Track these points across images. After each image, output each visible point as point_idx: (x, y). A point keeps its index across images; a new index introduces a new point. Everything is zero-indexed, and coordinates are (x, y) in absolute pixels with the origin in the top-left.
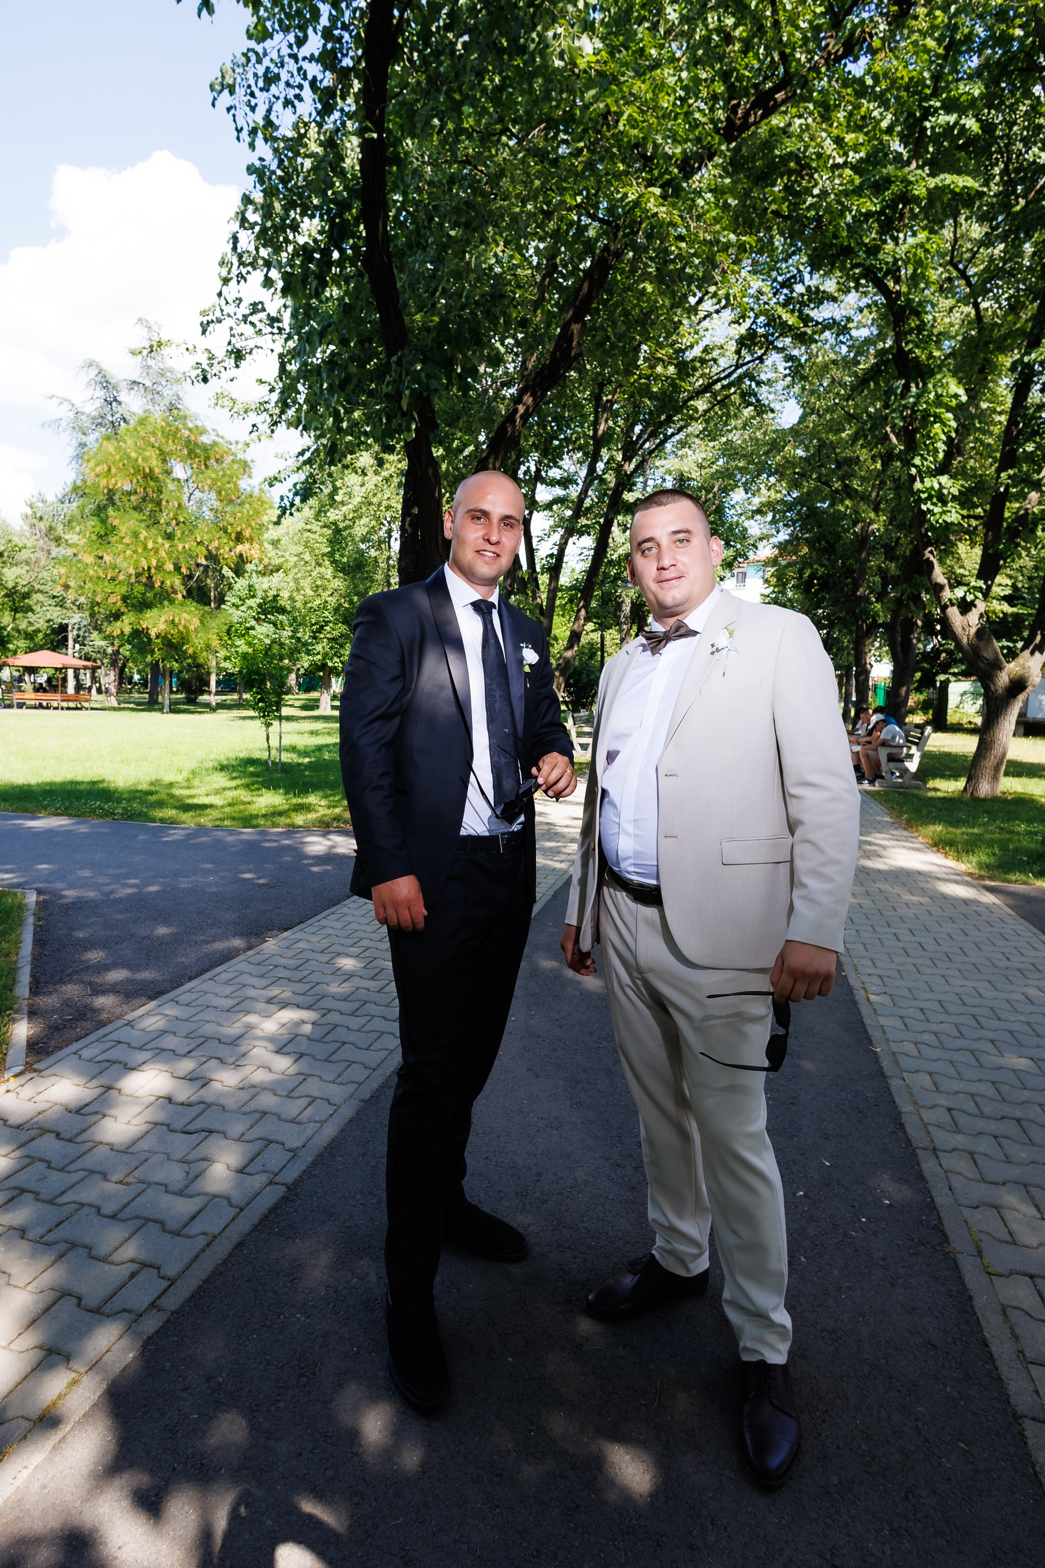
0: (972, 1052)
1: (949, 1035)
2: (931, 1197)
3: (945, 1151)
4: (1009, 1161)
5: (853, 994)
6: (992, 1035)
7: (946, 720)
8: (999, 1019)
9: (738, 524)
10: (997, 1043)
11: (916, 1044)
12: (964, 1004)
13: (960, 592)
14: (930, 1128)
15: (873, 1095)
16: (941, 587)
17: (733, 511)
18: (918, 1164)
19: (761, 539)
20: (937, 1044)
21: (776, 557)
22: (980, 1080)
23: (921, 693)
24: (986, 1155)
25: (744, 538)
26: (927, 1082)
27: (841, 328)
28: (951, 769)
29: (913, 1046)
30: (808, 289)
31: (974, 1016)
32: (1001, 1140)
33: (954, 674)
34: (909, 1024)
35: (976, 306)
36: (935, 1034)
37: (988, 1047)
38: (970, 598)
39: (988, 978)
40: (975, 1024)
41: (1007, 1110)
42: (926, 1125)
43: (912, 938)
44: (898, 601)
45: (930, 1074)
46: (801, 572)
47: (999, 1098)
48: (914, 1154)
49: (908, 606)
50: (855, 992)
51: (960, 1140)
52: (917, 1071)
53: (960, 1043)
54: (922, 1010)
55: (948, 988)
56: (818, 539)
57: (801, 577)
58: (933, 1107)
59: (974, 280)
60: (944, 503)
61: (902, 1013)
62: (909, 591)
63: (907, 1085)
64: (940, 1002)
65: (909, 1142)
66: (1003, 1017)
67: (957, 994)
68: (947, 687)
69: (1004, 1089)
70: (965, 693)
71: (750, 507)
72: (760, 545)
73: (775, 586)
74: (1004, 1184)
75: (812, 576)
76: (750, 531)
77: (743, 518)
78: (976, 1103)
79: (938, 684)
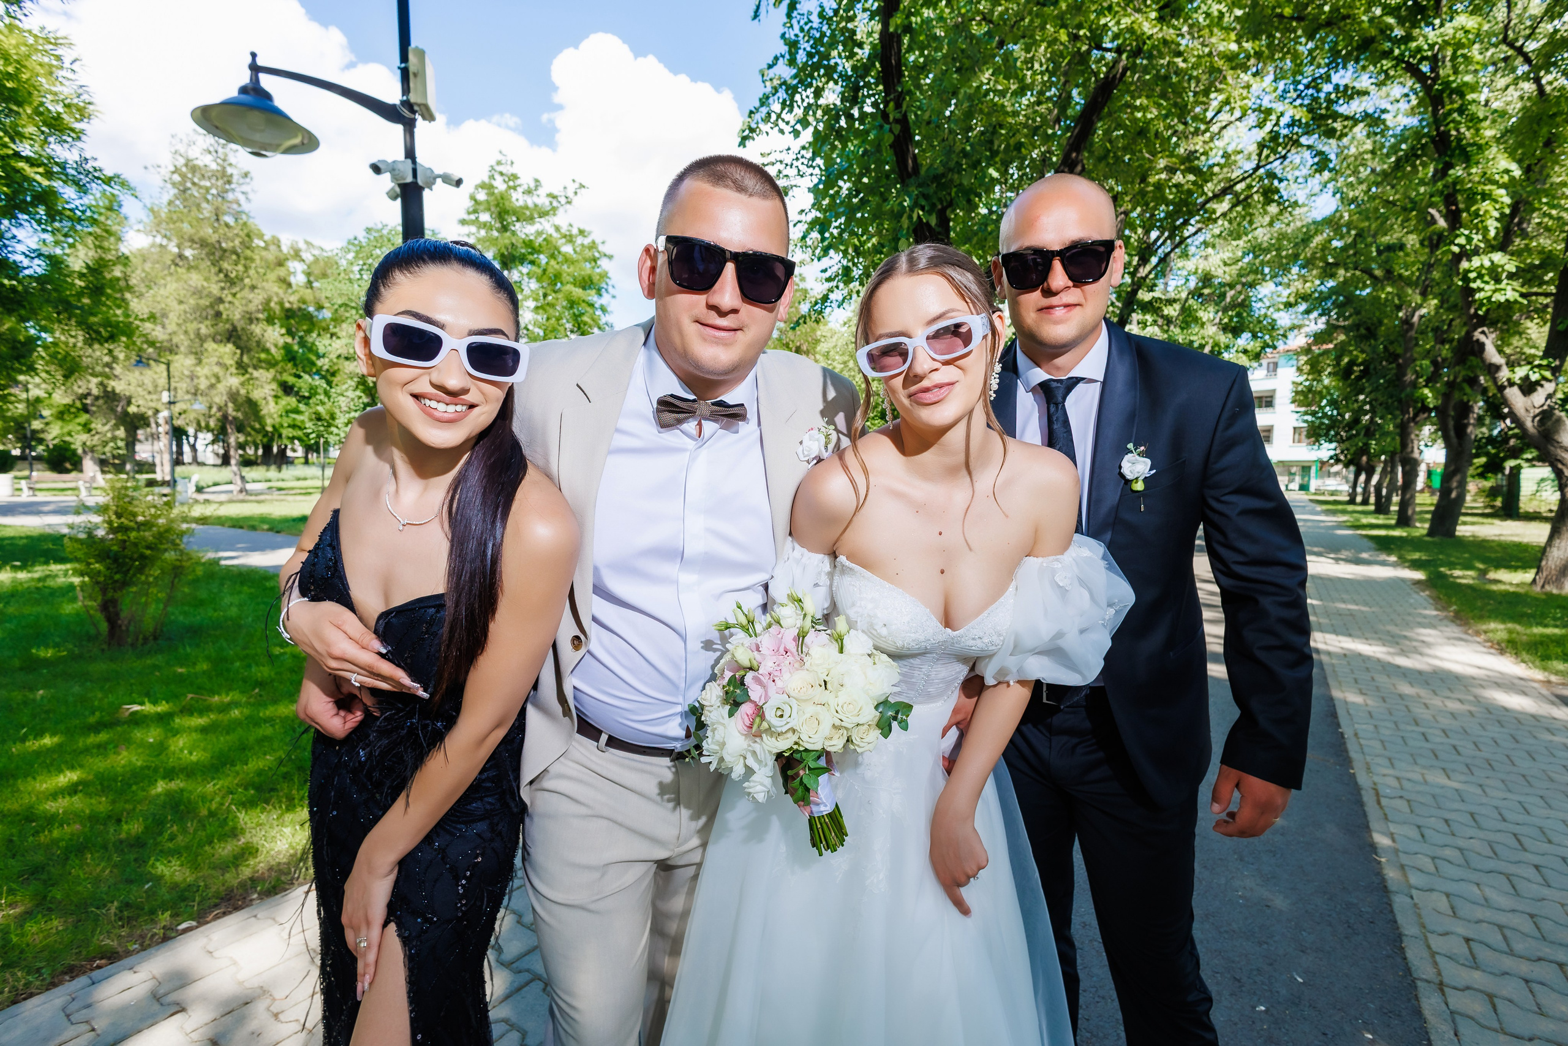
0: (1508, 877)
1: (1479, 854)
2: (1429, 1040)
3: (1455, 988)
4: (1541, 1012)
5: (1360, 795)
6: (1537, 860)
7: (1518, 508)
8: (1550, 842)
9: (1266, 316)
10: (1543, 870)
11: (1433, 858)
12: (1504, 820)
13: (1521, 372)
14: (1438, 958)
15: (1370, 910)
16: (1498, 368)
17: (1260, 305)
18: (1417, 998)
19: (1292, 329)
20: (1462, 861)
21: (1309, 345)
22: (1513, 911)
23: (1486, 478)
24: (1510, 1001)
25: (1273, 328)
26: (1443, 904)
27: (1373, 120)
28: (1519, 559)
29: (1429, 860)
30: (1337, 87)
31: (1515, 835)
32: (1534, 986)
33: (1527, 460)
34: (1426, 836)
35: (1537, 80)
36: (1461, 850)
37: (1531, 873)
38: (1534, 377)
39: (1541, 793)
40: (1516, 845)
41: (1546, 951)
42: (1433, 954)
43: (1446, 740)
44: (1451, 385)
45: (1448, 895)
46: (1339, 359)
47: (1538, 935)
48: (1413, 986)
49: (1462, 389)
50: (1363, 792)
51: (1477, 978)
52: (1431, 890)
53: (1492, 864)
54: (1446, 821)
55: (1484, 800)
56: (1356, 327)
57: (1338, 364)
58: (1446, 934)
59: (1532, 56)
60: (1498, 281)
61: (1420, 821)
62: (1463, 373)
63: (1415, 905)
64: (1472, 814)
65: (1408, 970)
66: (1555, 839)
67: (1497, 808)
68: (1519, 473)
69: (1546, 926)
70: (1543, 480)
71: (1280, 300)
72: (1291, 335)
73: (1309, 374)
74: (1530, 1040)
75: (1352, 363)
76: (1279, 323)
77: (1271, 310)
78: (1505, 938)
79: (1507, 472)
